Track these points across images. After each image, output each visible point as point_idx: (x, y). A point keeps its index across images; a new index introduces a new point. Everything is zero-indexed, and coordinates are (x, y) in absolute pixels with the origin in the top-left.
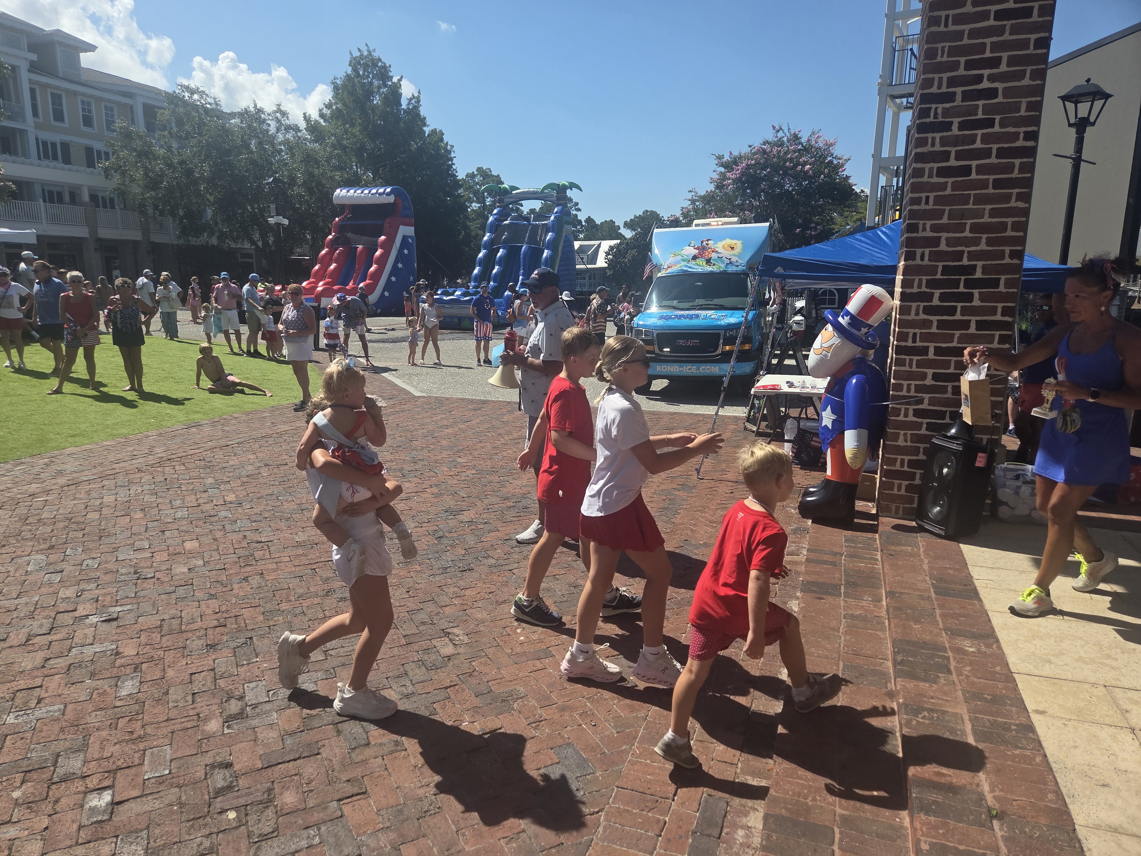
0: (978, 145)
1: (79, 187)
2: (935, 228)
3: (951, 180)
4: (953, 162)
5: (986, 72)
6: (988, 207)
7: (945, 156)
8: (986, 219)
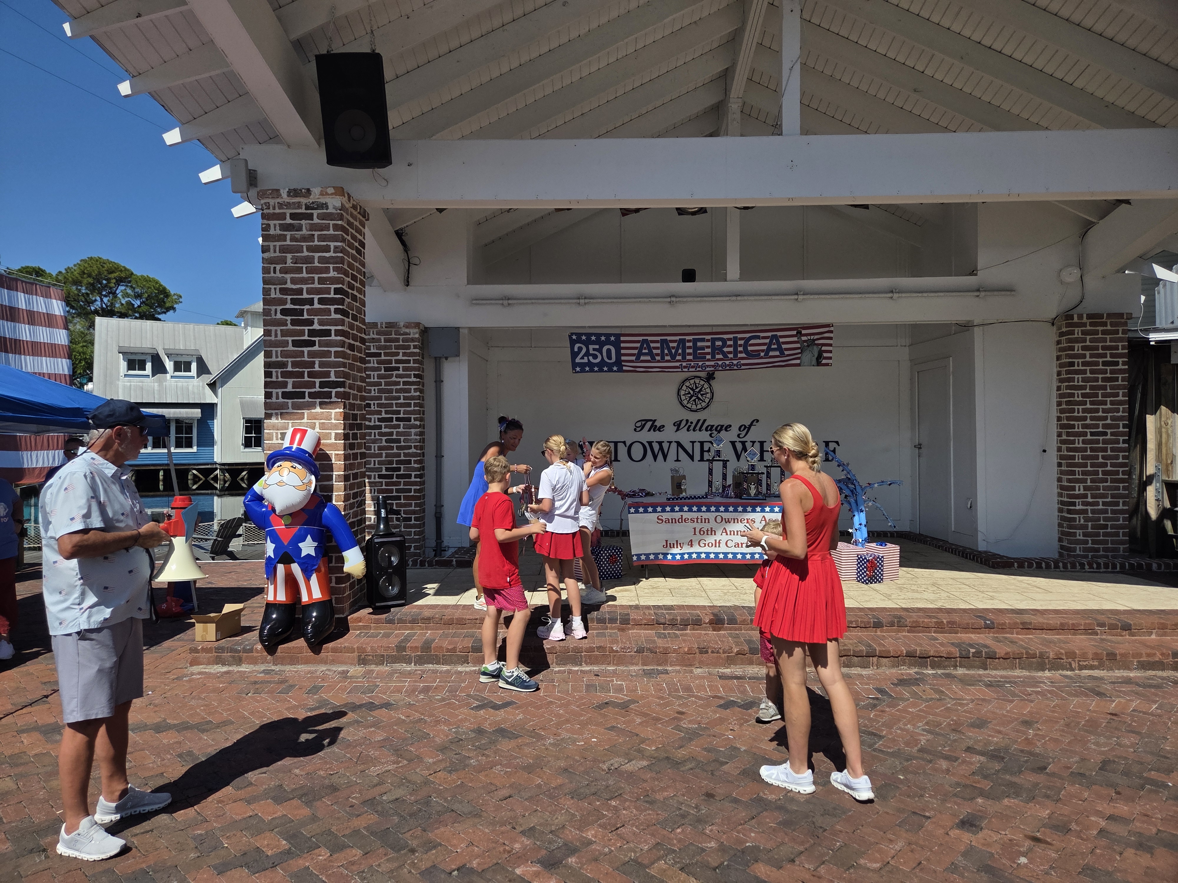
2: (349, 386)
5: (355, 285)
7: (348, 335)
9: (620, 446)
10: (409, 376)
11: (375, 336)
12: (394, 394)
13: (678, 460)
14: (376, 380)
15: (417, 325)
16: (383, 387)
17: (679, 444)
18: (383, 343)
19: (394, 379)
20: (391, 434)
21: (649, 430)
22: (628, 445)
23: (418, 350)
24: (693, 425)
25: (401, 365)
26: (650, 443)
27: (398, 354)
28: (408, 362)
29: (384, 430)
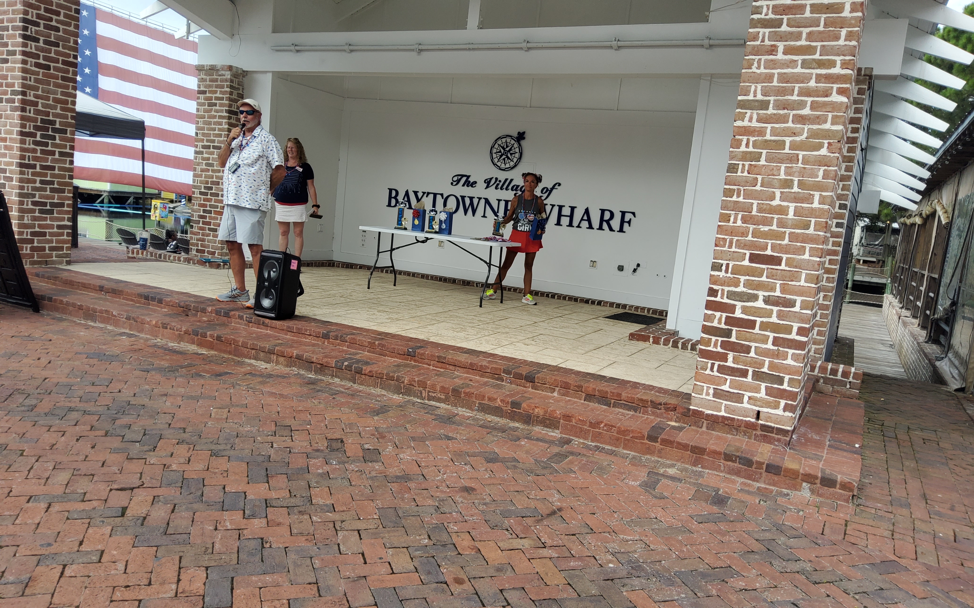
0: (52, 55)
2: (36, 96)
3: (42, 71)
4: (41, 61)
5: (54, 17)
6: (60, 90)
7: (37, 57)
8: (59, 96)
9: (439, 197)
10: (222, 111)
11: (204, 77)
12: (213, 126)
13: (484, 216)
14: (202, 113)
15: (230, 68)
16: (206, 119)
17: (487, 201)
18: (208, 83)
19: (213, 113)
20: (208, 159)
21: (463, 185)
22: (445, 197)
23: (228, 90)
24: (501, 184)
25: (218, 102)
26: (463, 197)
27: (216, 92)
28: (222, 99)
29: (205, 155)
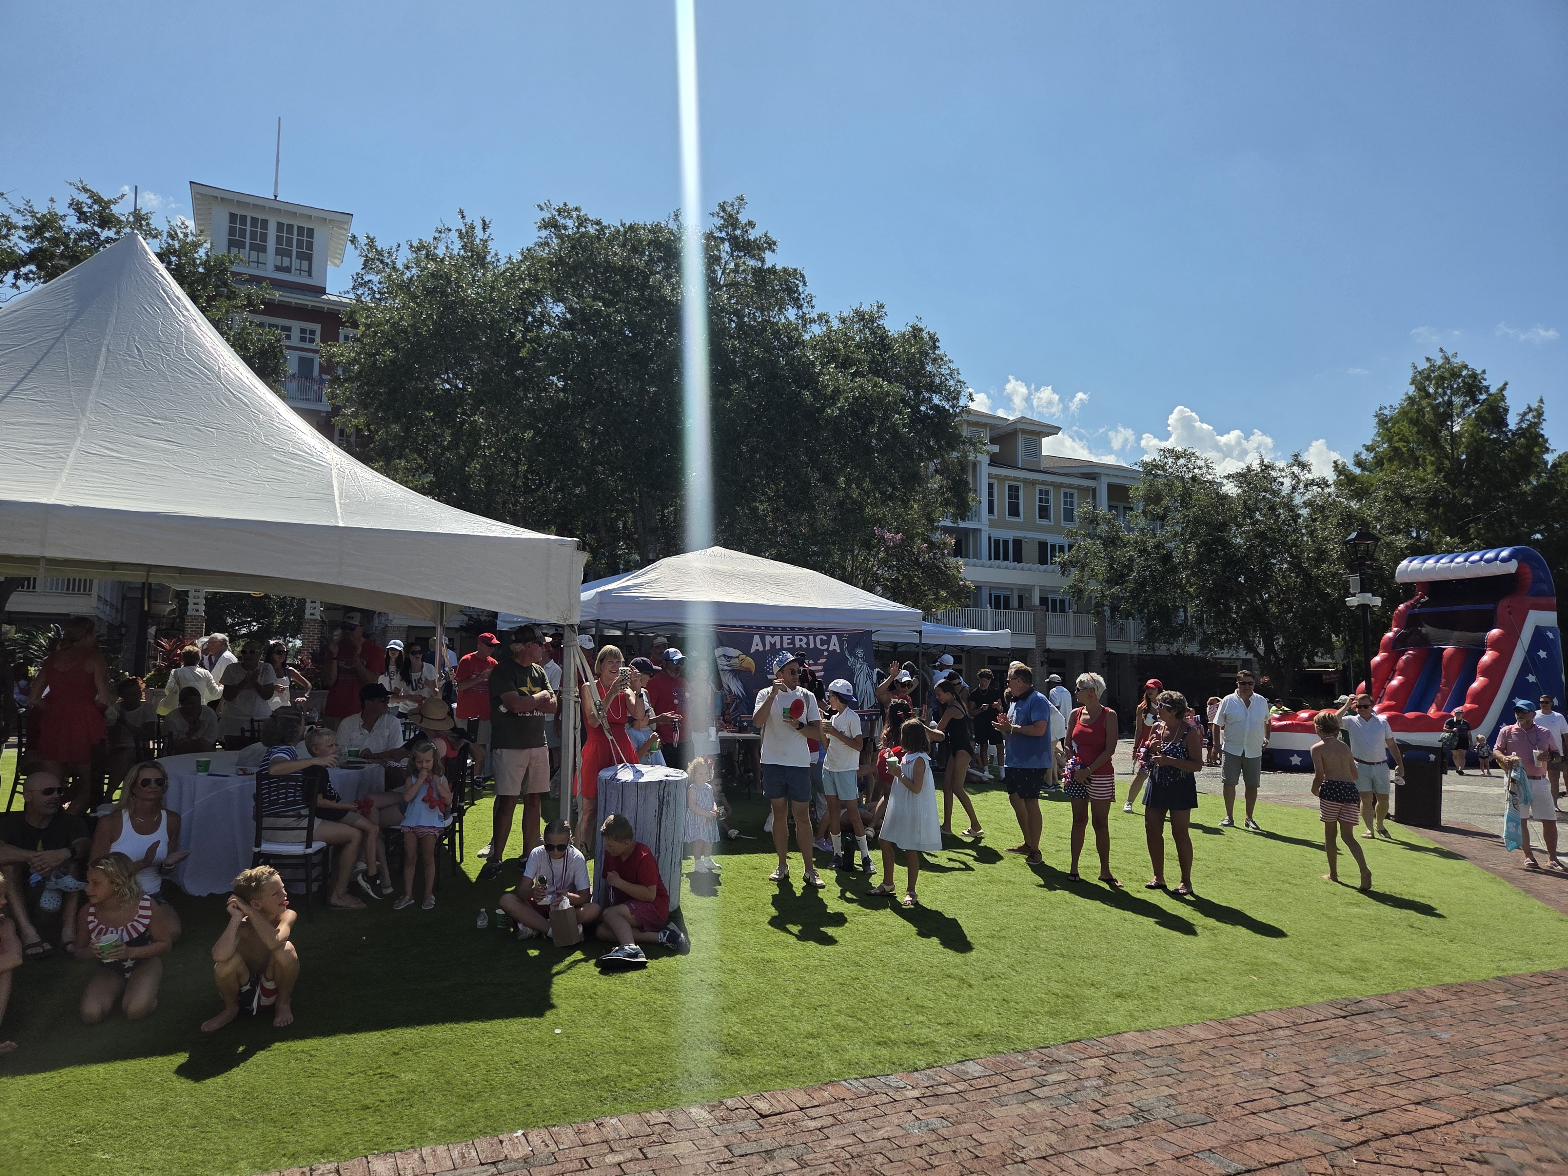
1: (1029, 589)
